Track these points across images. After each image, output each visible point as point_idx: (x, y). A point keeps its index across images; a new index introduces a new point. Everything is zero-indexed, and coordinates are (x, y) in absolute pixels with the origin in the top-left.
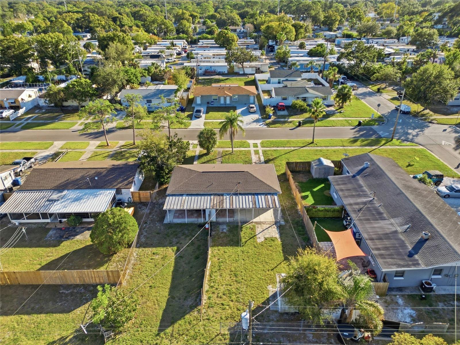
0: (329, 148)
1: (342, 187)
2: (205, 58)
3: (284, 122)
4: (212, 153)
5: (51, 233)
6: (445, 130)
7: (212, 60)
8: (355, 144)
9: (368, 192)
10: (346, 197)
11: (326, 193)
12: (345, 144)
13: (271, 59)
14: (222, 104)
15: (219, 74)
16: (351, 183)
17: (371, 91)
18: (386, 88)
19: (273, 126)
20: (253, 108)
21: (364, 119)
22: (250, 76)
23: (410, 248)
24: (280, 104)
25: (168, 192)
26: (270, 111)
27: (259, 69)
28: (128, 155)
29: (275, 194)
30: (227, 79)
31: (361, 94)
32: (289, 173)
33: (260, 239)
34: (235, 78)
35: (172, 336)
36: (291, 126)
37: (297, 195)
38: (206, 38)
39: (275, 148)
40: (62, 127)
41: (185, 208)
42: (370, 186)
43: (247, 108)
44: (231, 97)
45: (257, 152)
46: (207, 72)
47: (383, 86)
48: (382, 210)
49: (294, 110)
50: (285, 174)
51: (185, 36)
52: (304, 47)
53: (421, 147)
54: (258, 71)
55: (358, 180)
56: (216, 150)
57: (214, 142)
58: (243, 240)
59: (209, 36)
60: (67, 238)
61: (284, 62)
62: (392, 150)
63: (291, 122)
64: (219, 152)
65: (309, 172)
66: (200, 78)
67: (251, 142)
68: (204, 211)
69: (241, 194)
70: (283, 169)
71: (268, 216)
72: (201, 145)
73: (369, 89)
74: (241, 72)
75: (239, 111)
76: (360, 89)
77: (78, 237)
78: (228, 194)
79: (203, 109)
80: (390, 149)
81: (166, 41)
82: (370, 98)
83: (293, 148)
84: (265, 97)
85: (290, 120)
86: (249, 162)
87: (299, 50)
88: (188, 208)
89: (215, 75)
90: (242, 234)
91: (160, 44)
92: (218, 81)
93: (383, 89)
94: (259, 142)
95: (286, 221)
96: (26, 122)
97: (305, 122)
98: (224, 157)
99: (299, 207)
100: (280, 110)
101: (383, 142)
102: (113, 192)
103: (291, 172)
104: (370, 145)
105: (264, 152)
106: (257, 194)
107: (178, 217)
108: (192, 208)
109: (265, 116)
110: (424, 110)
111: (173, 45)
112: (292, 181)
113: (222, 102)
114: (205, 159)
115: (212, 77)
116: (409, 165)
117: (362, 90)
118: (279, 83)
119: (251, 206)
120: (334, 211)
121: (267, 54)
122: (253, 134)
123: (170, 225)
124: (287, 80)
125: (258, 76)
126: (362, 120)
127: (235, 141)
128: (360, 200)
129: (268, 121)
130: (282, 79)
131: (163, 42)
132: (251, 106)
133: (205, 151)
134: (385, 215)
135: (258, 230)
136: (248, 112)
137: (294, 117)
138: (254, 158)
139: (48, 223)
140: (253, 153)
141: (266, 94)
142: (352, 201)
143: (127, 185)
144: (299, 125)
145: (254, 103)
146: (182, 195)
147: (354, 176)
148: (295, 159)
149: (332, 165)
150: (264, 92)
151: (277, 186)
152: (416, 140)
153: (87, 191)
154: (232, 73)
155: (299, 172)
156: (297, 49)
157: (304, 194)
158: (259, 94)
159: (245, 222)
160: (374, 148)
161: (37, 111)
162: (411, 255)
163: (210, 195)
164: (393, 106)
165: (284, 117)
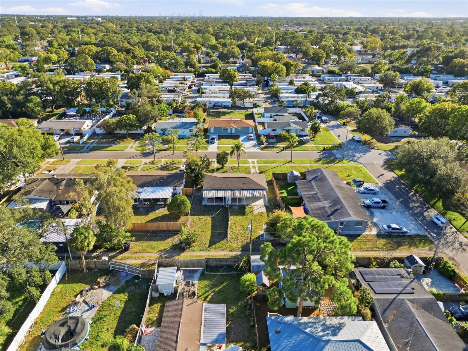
0: (301, 165)
1: (302, 186)
2: (212, 93)
3: (273, 147)
4: (225, 167)
5: (141, 209)
6: (380, 154)
7: (218, 95)
8: (318, 163)
9: (316, 189)
10: (303, 191)
11: (294, 191)
12: (312, 163)
13: (266, 94)
14: (229, 133)
15: (225, 107)
16: (307, 184)
17: (339, 123)
18: (350, 121)
19: (265, 150)
20: (251, 136)
21: (327, 146)
22: (249, 110)
23: (329, 213)
24: (271, 134)
25: (204, 188)
26: (263, 139)
27: (256, 104)
28: (171, 168)
29: (265, 190)
30: (231, 112)
31: (331, 127)
32: (274, 179)
33: (256, 212)
34: (237, 111)
35: (215, 248)
36: (278, 150)
37: (278, 192)
38: (211, 72)
39: (266, 165)
40: (119, 149)
41: (215, 196)
42: (317, 186)
43: (248, 137)
44: (236, 129)
45: (254, 167)
46: (215, 106)
47: (349, 120)
48: (320, 197)
49: (280, 139)
50: (271, 181)
51: (193, 70)
52: (293, 84)
53: (361, 165)
54: (256, 106)
55: (312, 183)
56: (227, 166)
57: (227, 160)
58: (247, 213)
59: (214, 70)
60: (151, 212)
61: (276, 97)
62: (341, 167)
63: (278, 147)
64: (230, 167)
65: (286, 179)
66: (211, 110)
67: (250, 160)
68: (225, 198)
69: (245, 190)
70: (270, 177)
71: (261, 202)
72: (218, 162)
73: (338, 123)
74: (242, 107)
75: (241, 139)
76: (331, 122)
77: (157, 211)
78: (238, 190)
79: (216, 137)
80: (340, 166)
81: (177, 75)
82: (337, 129)
83: (277, 165)
84: (260, 128)
85: (277, 145)
86: (250, 173)
87: (289, 87)
88: (216, 196)
89: (221, 108)
90: (246, 210)
91: (173, 78)
92: (224, 114)
93: (348, 122)
94: (255, 160)
95: (270, 205)
96: (92, 146)
97: (287, 148)
98: (233, 169)
99: (278, 198)
100: (270, 138)
101: (337, 161)
102: (172, 188)
103: (275, 179)
104: (328, 163)
105: (259, 167)
106: (254, 190)
107: (210, 202)
108: (218, 196)
109: (260, 143)
110: (372, 139)
111: (184, 79)
112: (275, 184)
113: (229, 131)
114: (221, 171)
115: (219, 110)
116: (349, 176)
117: (333, 123)
118: (271, 117)
119: (251, 196)
120: (297, 199)
121: (263, 90)
122: (252, 155)
123: (206, 206)
124: (277, 115)
125: (255, 110)
126: (326, 146)
127: (240, 159)
128: (310, 193)
129: (262, 146)
130: (273, 114)
131: (175, 75)
132: (250, 135)
133: (221, 166)
134: (322, 200)
135: (255, 208)
136: (248, 139)
137: (280, 143)
138: (252, 171)
139: (137, 205)
140: (251, 167)
141: (261, 126)
142: (306, 193)
143: (180, 184)
144: (283, 150)
145: (252, 133)
146: (212, 190)
147: (310, 181)
148: (278, 171)
149: (300, 175)
150: (260, 123)
151: (266, 186)
152: (358, 161)
153: (157, 188)
154: (235, 107)
155: (280, 179)
156: (288, 85)
157: (281, 191)
158: (256, 126)
159: (248, 205)
160: (330, 165)
161: (96, 137)
162: (329, 216)
163: (228, 190)
164: (350, 136)
165: (273, 143)
